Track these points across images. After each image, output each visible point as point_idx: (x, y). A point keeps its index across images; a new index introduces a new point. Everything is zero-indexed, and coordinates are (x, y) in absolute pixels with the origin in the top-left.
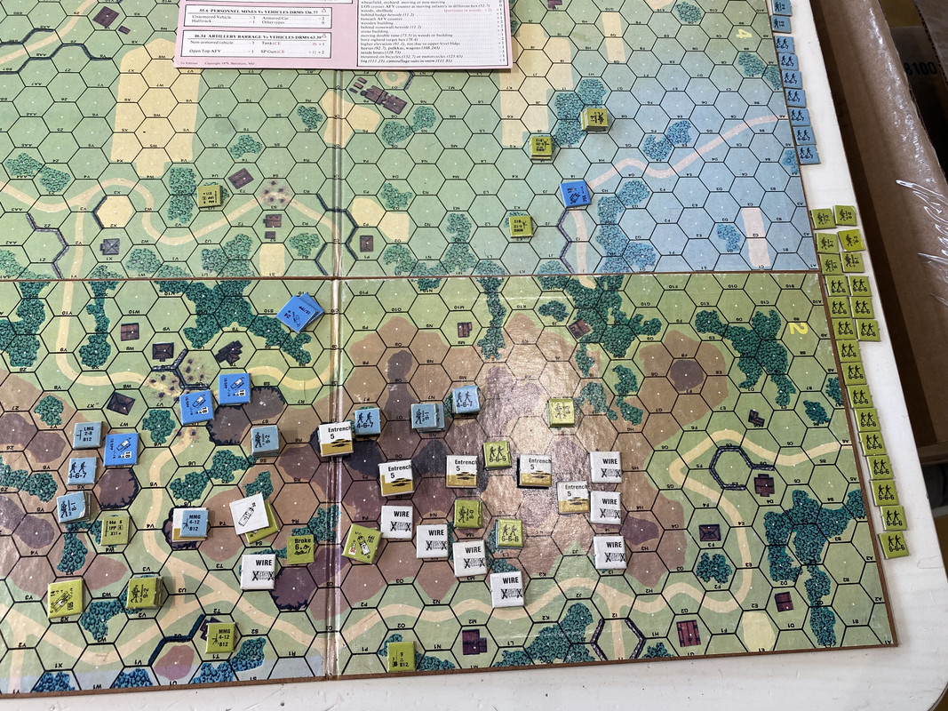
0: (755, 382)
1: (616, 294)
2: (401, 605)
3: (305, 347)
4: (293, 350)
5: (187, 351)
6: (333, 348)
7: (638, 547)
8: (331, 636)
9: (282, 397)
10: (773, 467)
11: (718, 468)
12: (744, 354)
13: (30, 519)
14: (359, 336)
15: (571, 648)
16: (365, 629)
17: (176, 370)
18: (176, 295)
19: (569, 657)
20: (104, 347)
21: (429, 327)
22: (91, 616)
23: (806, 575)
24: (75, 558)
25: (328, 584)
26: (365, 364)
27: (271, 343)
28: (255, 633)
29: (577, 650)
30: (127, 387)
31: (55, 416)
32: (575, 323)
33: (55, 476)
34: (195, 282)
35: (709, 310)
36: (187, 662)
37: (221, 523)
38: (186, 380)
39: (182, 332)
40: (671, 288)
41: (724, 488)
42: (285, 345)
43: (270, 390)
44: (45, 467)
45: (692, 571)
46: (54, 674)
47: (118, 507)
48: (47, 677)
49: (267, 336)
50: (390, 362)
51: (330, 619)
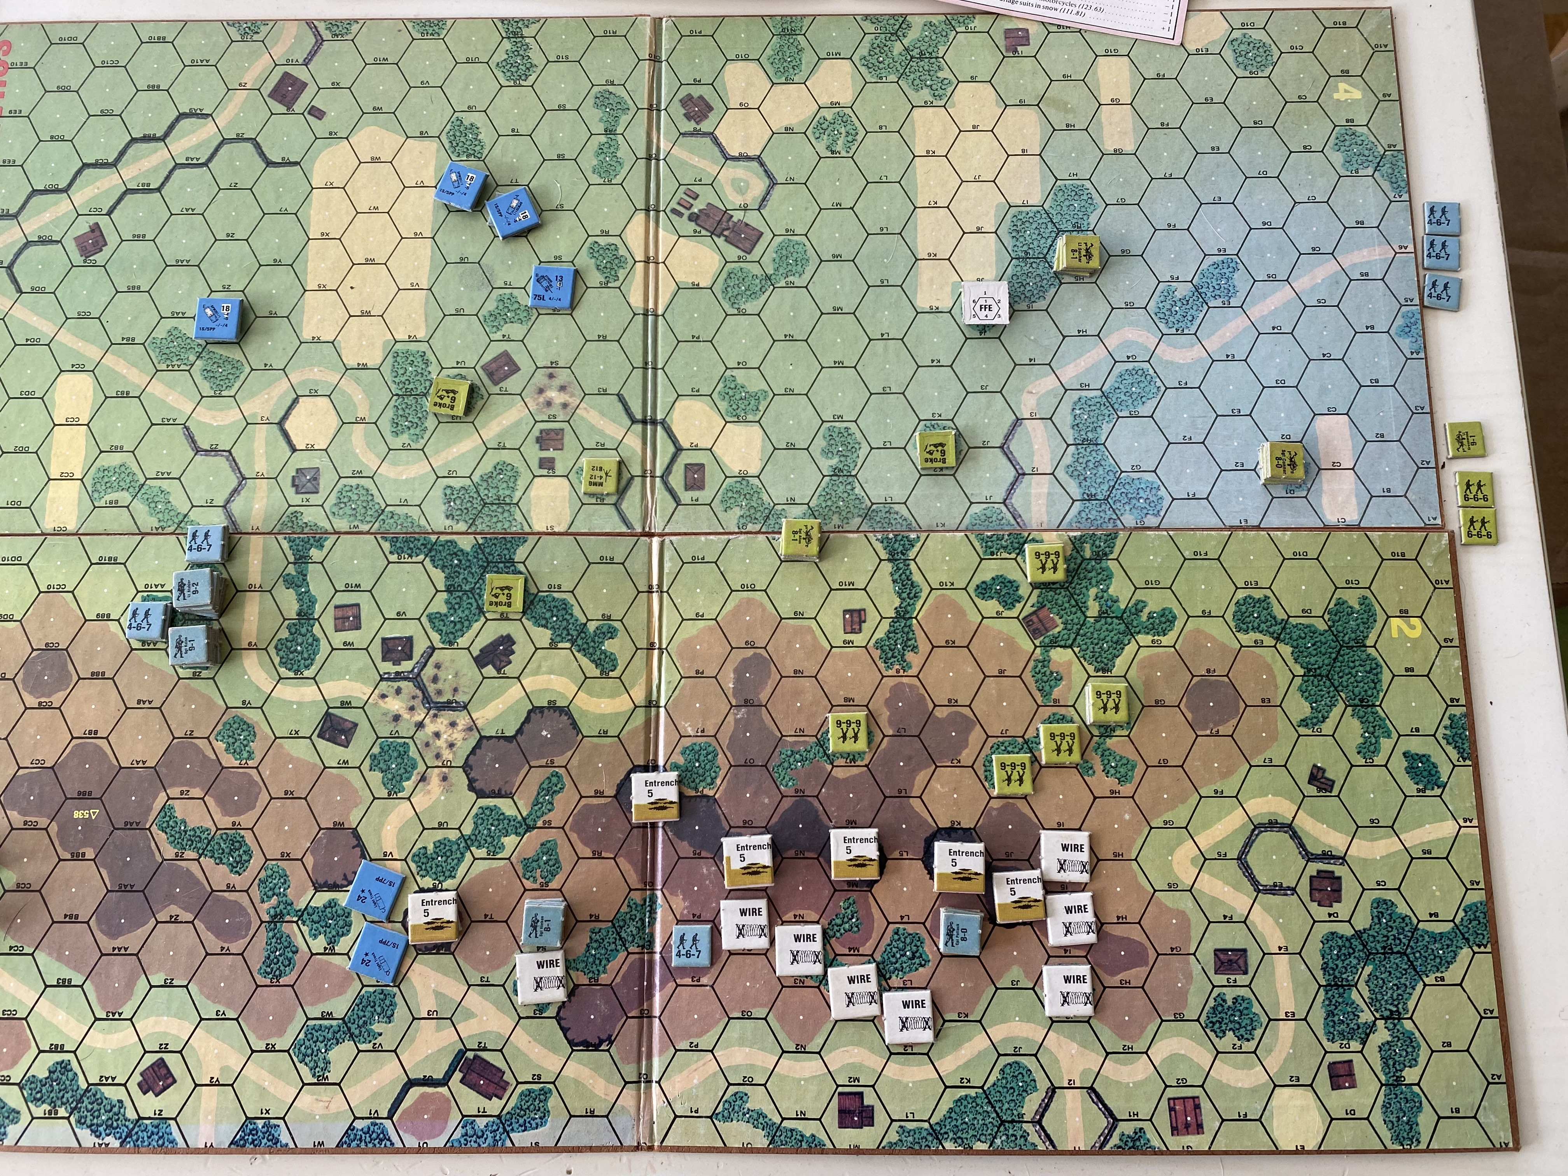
0: (1325, 718)
1: (1103, 564)
2: (747, 1050)
3: (608, 646)
4: (591, 650)
5: (433, 649)
6: (651, 647)
7: (1115, 980)
8: (646, 1088)
9: (574, 725)
10: (1342, 859)
11: (1251, 859)
12: (1309, 670)
13: (219, 899)
14: (691, 629)
15: (1002, 1128)
16: (695, 1081)
17: (416, 679)
18: (414, 559)
19: (998, 1141)
20: (310, 640)
21: (798, 615)
22: (307, 1043)
23: (1381, 1035)
24: (281, 959)
25: (642, 1011)
26: (699, 674)
27: (559, 639)
28: (537, 1079)
29: (1011, 1132)
30: (345, 705)
31: (245, 746)
32: (1034, 613)
33: (248, 836)
34: (443, 538)
35: (1258, 594)
36: (442, 1115)
37: (486, 916)
38: (432, 694)
39: (424, 619)
40: (1198, 556)
41: (1259, 891)
42: (580, 642)
43: (557, 714)
44: (234, 823)
45: (1198, 1020)
46: (260, 1123)
47: (338, 886)
48: (251, 1127)
49: (553, 628)
50: (735, 671)
51: (644, 1063)
